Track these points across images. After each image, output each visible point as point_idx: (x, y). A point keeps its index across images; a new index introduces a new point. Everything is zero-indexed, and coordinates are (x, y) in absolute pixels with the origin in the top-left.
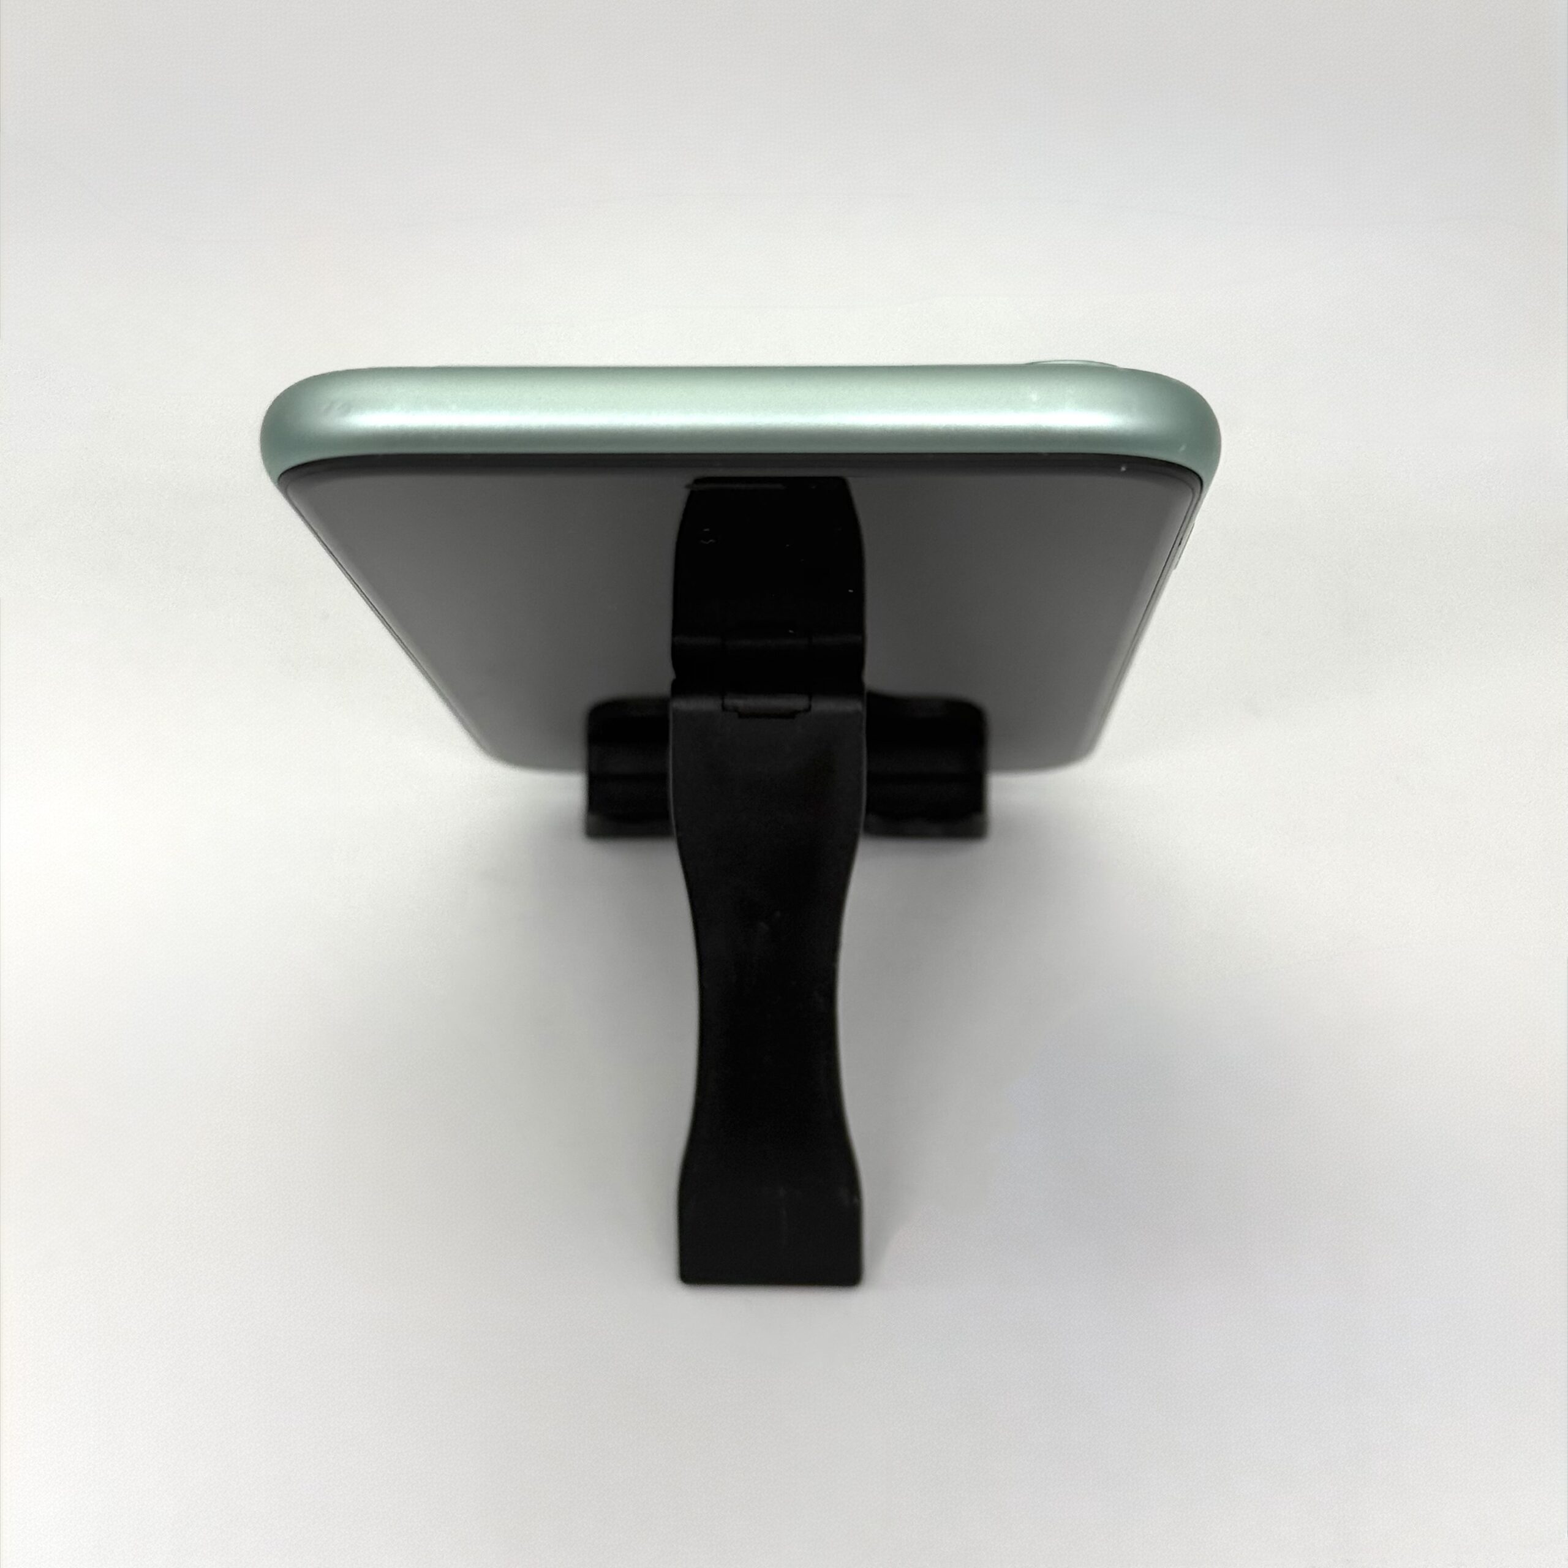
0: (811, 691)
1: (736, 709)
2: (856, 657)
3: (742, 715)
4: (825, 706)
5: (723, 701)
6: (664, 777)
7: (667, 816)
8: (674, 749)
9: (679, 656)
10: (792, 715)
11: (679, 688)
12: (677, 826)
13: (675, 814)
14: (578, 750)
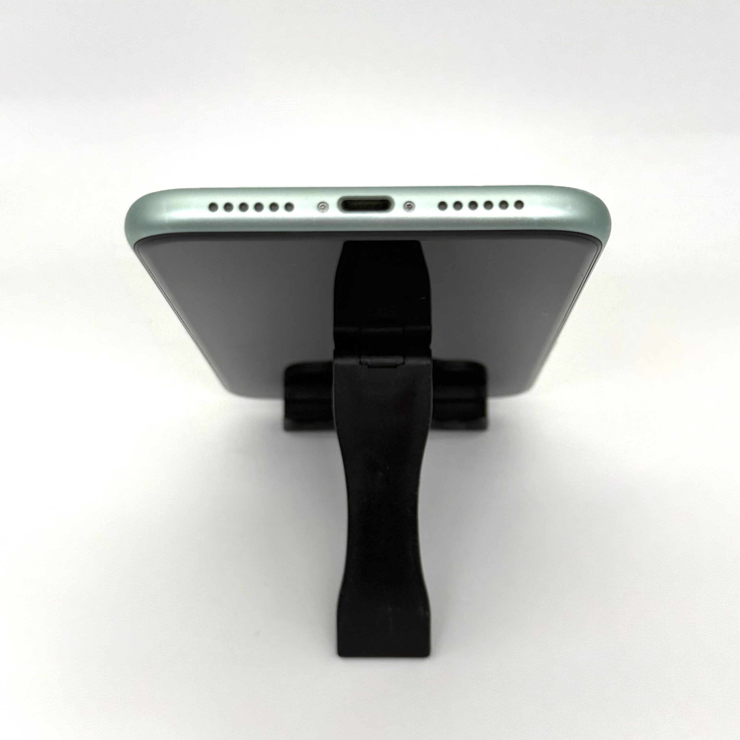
0: (405, 355)
1: (366, 364)
2: (427, 337)
3: (370, 367)
4: (411, 362)
5: (360, 360)
6: (330, 401)
7: (331, 418)
8: (335, 385)
9: (338, 337)
10: (395, 366)
11: (337, 354)
12: (337, 424)
13: (336, 417)
14: (280, 388)
